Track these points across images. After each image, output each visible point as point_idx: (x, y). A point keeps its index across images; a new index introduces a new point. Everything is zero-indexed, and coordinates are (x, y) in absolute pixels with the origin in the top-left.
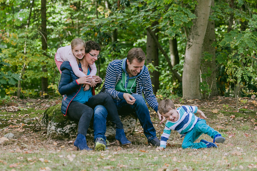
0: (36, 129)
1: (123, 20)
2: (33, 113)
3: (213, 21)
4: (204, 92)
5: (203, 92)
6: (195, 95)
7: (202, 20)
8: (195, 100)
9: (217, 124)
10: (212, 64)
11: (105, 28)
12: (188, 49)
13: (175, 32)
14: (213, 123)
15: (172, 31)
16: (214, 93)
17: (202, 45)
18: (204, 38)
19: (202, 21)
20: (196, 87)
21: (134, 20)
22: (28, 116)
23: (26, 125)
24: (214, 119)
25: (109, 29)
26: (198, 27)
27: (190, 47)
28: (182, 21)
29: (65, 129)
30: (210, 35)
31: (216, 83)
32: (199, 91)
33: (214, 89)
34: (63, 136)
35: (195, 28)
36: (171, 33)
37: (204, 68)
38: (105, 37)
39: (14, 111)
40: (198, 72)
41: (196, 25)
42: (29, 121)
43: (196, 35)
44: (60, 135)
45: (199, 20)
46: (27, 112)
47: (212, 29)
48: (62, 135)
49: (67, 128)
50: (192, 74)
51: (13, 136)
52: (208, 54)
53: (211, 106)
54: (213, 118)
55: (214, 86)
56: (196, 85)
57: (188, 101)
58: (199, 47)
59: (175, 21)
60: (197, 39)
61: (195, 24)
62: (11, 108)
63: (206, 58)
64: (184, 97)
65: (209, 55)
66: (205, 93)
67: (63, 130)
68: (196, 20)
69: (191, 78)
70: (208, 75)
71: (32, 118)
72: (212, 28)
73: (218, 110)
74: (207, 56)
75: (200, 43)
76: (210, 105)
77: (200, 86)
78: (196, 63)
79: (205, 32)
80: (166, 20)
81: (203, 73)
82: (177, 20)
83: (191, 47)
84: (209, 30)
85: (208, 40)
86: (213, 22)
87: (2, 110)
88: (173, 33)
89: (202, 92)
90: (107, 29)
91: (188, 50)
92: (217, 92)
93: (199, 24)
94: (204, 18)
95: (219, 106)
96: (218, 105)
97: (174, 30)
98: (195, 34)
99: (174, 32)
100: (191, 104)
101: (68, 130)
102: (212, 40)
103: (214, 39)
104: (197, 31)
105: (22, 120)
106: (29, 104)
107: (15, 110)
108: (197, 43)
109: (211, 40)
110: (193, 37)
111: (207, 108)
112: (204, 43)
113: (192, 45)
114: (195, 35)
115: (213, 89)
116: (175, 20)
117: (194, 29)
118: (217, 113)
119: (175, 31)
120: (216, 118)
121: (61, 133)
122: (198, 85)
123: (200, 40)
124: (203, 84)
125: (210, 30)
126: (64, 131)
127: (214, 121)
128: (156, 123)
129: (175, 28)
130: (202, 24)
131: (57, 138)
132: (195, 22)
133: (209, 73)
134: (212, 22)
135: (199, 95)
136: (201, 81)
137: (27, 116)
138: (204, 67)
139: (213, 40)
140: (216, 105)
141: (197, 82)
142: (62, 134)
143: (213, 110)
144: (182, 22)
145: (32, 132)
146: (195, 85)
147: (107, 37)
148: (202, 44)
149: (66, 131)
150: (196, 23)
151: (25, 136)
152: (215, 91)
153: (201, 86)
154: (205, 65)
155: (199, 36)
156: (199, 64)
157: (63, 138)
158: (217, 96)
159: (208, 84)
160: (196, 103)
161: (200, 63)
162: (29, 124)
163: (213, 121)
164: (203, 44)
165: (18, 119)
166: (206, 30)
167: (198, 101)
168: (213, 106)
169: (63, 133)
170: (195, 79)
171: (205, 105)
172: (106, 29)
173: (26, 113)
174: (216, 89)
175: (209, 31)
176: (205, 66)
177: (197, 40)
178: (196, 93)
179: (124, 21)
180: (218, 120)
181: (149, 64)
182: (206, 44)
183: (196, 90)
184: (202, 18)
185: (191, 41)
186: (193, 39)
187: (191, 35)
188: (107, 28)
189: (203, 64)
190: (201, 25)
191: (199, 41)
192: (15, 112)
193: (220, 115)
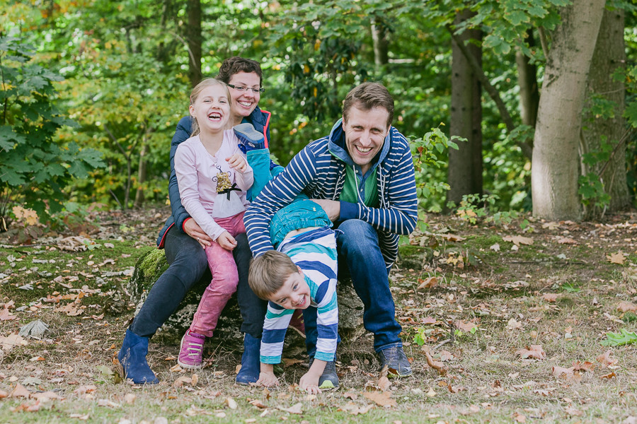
0: (113, 308)
1: (379, 8)
2: (126, 256)
3: (620, 11)
4: (591, 202)
5: (588, 203)
6: (566, 210)
7: (588, 8)
8: (564, 224)
9: (619, 295)
10: (616, 124)
11: (331, 29)
12: (548, 86)
13: (510, 42)
14: (609, 294)
15: (502, 38)
16: (621, 201)
17: (587, 77)
18: (591, 57)
19: (587, 11)
20: (569, 189)
21: (408, 7)
22: (113, 263)
23: (97, 293)
24: (612, 281)
25: (342, 30)
26: (574, 29)
27: (552, 82)
28: (529, 12)
29: (180, 317)
30: (610, 47)
31: (625, 174)
32: (576, 198)
33: (621, 190)
34: (176, 335)
35: (568, 30)
36: (500, 45)
37: (595, 134)
38: (341, 52)
39: (77, 248)
40: (574, 148)
41: (570, 23)
42: (111, 279)
43: (570, 48)
44: (167, 332)
45: (578, 9)
46: (112, 252)
47: (616, 32)
48: (171, 333)
49: (188, 313)
50: (556, 154)
51: (43, 330)
52: (602, 100)
53: (606, 240)
54: (611, 279)
55: (621, 182)
56: (570, 184)
57: (545, 226)
58: (579, 82)
59: (509, 14)
60: (573, 61)
61: (568, 19)
62: (71, 242)
63: (598, 110)
64: (537, 215)
65: (604, 104)
66: (593, 205)
67: (176, 318)
68: (570, 9)
69: (554, 165)
70: (602, 155)
71: (120, 270)
72: (617, 28)
73: (626, 254)
74: (599, 105)
75: (580, 72)
76: (604, 239)
77: (579, 185)
78: (569, 125)
79: (595, 41)
80: (486, 10)
81: (588, 152)
82: (515, 10)
83: (555, 83)
84: (609, 34)
85: (606, 61)
86: (620, 14)
87: (47, 247)
88: (504, 44)
89: (585, 202)
90: (337, 31)
91: (549, 88)
92: (627, 198)
93: (578, 19)
94: (592, 4)
95: (629, 243)
96: (626, 240)
97: (507, 37)
98: (567, 45)
99: (508, 43)
100: (553, 234)
101: (189, 320)
102: (617, 62)
103: (622, 59)
104: (573, 39)
105: (92, 276)
106: (125, 229)
107: (81, 247)
108: (571, 72)
109: (612, 62)
110: (562, 54)
111: (594, 247)
112: (590, 70)
113: (557, 77)
114: (567, 50)
115: (618, 192)
116: (510, 11)
117: (564, 34)
118: (622, 263)
119: (510, 39)
120: (618, 278)
121: (170, 326)
122: (574, 184)
123: (580, 63)
124: (588, 180)
125: (612, 35)
126: (179, 321)
127: (613, 288)
128: (451, 292)
129: (511, 32)
130: (587, 20)
131: (160, 340)
132: (568, 15)
133: (605, 151)
134: (616, 13)
135: (578, 211)
136: (583, 173)
137: (110, 263)
138: (593, 133)
139: (620, 62)
140: (622, 238)
141: (572, 175)
142: (171, 331)
143: (612, 254)
144: (529, 15)
145: (101, 317)
146: (567, 183)
147: (345, 51)
148: (587, 74)
149: (182, 322)
150: (571, 16)
151: (78, 331)
152: (623, 198)
153: (583, 185)
154: (597, 127)
155: (577, 51)
156: (578, 127)
157: (176, 342)
158: (626, 212)
159: (602, 180)
160: (567, 232)
161: (579, 124)
162: (104, 288)
163: (609, 288)
164: (591, 74)
165: (83, 273)
166: (596, 35)
167: (573, 227)
168: (614, 240)
169: (176, 327)
170: (567, 168)
171: (590, 237)
172: (335, 29)
173: (107, 256)
174: (625, 192)
175: (608, 38)
176: (596, 131)
177: (573, 63)
178: (567, 204)
179: (381, 11)
180: (624, 285)
181: (432, 129)
182: (599, 73)
183: (567, 197)
184: (588, 4)
185: (557, 66)
186: (561, 59)
187: (556, 50)
188: (337, 28)
189: (591, 126)
190: (585, 22)
191: (578, 65)
192: (79, 251)
193: (630, 268)
